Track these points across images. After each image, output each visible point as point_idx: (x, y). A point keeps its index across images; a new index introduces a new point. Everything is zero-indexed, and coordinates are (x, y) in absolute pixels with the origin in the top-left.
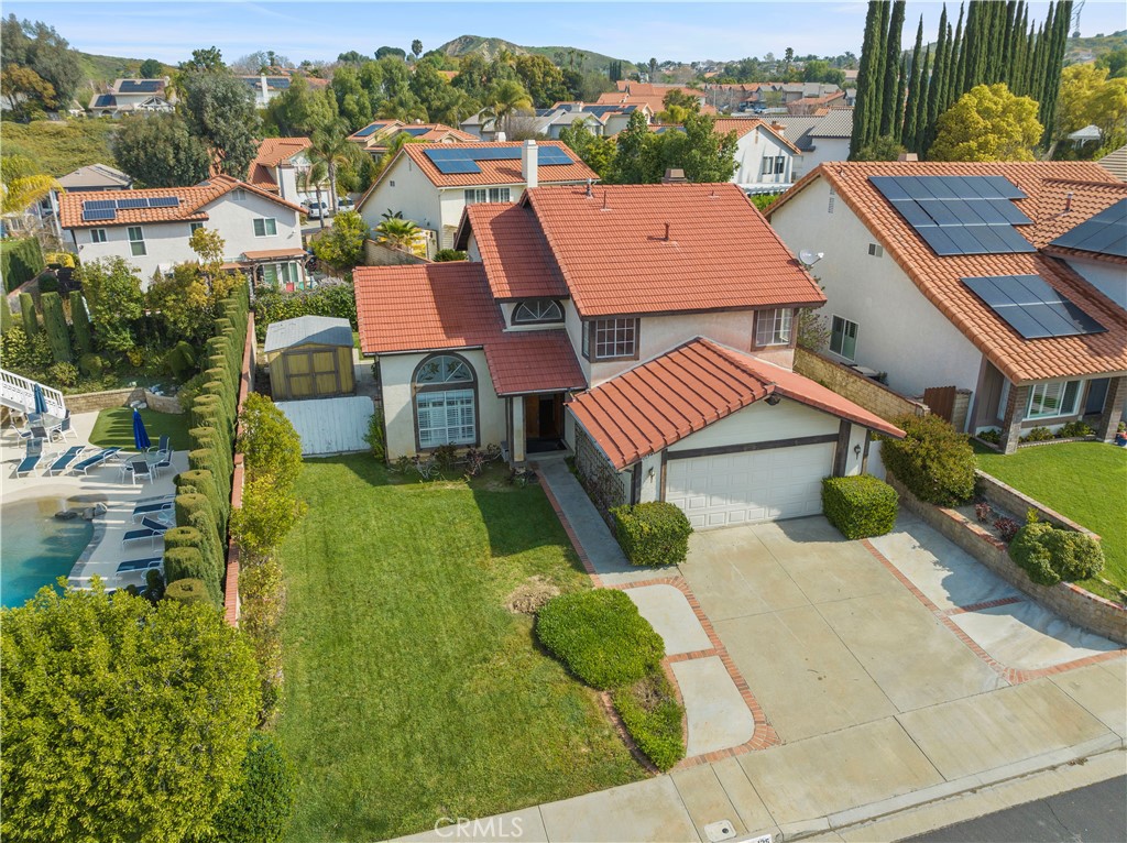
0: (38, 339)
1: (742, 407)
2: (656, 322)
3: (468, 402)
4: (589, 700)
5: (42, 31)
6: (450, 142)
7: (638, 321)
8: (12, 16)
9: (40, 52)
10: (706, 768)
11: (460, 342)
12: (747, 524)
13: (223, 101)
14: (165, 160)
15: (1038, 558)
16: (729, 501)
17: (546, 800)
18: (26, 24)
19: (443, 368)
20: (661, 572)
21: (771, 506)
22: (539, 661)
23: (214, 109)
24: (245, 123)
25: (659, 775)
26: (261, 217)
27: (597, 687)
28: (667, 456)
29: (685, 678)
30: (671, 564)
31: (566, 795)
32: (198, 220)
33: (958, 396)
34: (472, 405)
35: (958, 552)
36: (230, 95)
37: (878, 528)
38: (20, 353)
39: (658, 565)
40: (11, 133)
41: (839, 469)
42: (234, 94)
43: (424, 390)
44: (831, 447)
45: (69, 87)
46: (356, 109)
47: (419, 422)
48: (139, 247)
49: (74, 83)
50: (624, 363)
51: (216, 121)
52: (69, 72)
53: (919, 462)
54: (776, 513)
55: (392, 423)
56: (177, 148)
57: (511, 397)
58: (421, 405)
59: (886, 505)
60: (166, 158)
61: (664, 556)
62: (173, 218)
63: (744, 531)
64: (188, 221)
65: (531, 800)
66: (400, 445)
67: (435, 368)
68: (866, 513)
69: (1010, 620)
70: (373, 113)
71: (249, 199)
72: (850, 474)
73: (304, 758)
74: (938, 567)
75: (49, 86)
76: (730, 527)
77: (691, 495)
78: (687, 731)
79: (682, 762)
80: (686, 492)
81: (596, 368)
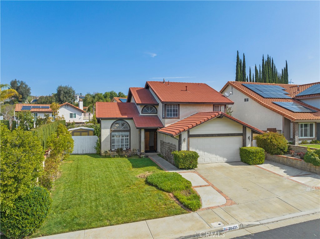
4: (165, 195)
5: (22, 83)
7: (179, 105)
9: (20, 88)
10: (210, 210)
11: (126, 117)
13: (66, 93)
16: (210, 154)
18: (18, 81)
19: (120, 125)
20: (189, 171)
21: (224, 157)
22: (147, 187)
25: (192, 212)
27: (168, 192)
28: (190, 136)
32: (54, 112)
33: (277, 131)
37: (259, 161)
39: (189, 168)
41: (244, 144)
43: (114, 131)
44: (241, 138)
47: (112, 142)
49: (27, 95)
50: (175, 120)
51: (64, 98)
53: (269, 141)
54: (225, 160)
55: (103, 141)
57: (141, 128)
58: (113, 137)
62: (47, 111)
63: (215, 164)
64: (51, 112)
65: (143, 218)
66: (105, 148)
71: (69, 107)
72: (248, 146)
74: (281, 169)
75: (21, 95)
76: (211, 163)
77: (198, 151)
78: (201, 202)
79: (200, 209)
80: (196, 149)
81: (166, 120)
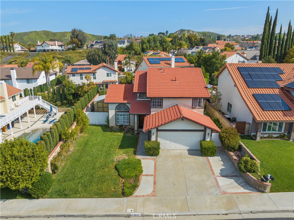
0: (55, 96)
1: (174, 120)
2: (167, 100)
3: (128, 115)
4: (119, 180)
5: (80, 31)
6: (164, 56)
7: (162, 99)
8: (75, 28)
9: (79, 35)
10: (136, 198)
11: (126, 102)
12: (180, 150)
13: (110, 46)
14: (96, 59)
15: (241, 165)
16: (175, 143)
17: (100, 197)
18: (77, 30)
19: (122, 107)
20: (152, 157)
21: (187, 146)
22: (114, 170)
23: (108, 48)
24: (115, 51)
25: (125, 197)
26: (108, 72)
27: (122, 178)
28: (158, 130)
29: (143, 179)
30: (155, 156)
31: (104, 197)
32: (94, 73)
33: (246, 124)
34: (129, 116)
35: (230, 163)
36: (111, 45)
37: (211, 154)
38: (51, 99)
39: (152, 155)
40: (71, 52)
41: (204, 139)
42: (112, 45)
43: (118, 112)
44: (203, 133)
45: (84, 43)
46: (146, 48)
47: (117, 119)
48: (82, 78)
49: (85, 42)
50: (159, 109)
51: (108, 51)
52: (84, 39)
53: (224, 139)
54: (188, 148)
55: (110, 119)
56: (99, 56)
57: (134, 115)
58: (117, 115)
59: (213, 149)
60: (97, 59)
61: (153, 153)
62: (89, 72)
63: (179, 151)
64: (92, 73)
65: (97, 197)
66: (112, 124)
67: (120, 107)
68: (207, 150)
69: (233, 180)
70: (150, 49)
71: (106, 68)
72: (207, 140)
73: (59, 181)
74: (222, 166)
75: (80, 42)
76: (175, 150)
77: (165, 141)
78: (137, 190)
79: (132, 196)
80: (164, 139)
81: (152, 109)
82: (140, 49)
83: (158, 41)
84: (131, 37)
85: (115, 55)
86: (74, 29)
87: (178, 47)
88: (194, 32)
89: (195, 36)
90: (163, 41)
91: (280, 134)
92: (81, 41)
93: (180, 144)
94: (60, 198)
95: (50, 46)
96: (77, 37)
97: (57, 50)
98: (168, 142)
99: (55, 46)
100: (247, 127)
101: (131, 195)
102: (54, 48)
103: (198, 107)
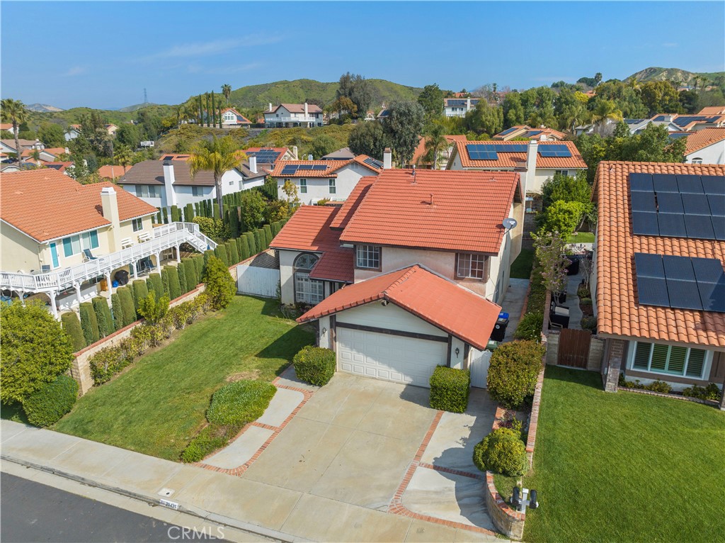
1: (365, 303)
2: (391, 251)
4: (199, 424)
5: (359, 79)
7: (381, 248)
8: (348, 73)
9: (355, 90)
10: (201, 470)
11: (315, 248)
12: (389, 381)
13: (402, 115)
14: (369, 146)
16: (378, 363)
18: (352, 77)
19: (308, 261)
20: (310, 387)
21: (406, 374)
22: (205, 401)
24: (415, 127)
25: (181, 463)
27: (207, 421)
28: (334, 324)
29: (248, 433)
30: (315, 385)
31: (144, 452)
32: (333, 177)
33: (592, 340)
36: (407, 111)
37: (451, 406)
38: (220, 231)
39: (310, 383)
40: (334, 130)
42: (409, 111)
43: (299, 271)
44: (445, 345)
45: (365, 107)
46: (514, 118)
47: (296, 288)
48: (304, 189)
49: (368, 104)
50: (373, 272)
51: (398, 126)
52: (366, 99)
55: (284, 285)
56: (376, 139)
57: (324, 281)
58: (298, 279)
61: (312, 378)
63: (380, 384)
64: (328, 178)
65: (133, 448)
66: (287, 297)
67: (304, 260)
70: (525, 120)
71: (359, 168)
72: (455, 367)
74: (461, 441)
75: (356, 106)
76: (380, 379)
77: (354, 352)
78: (215, 453)
79: (196, 463)
80: (352, 349)
81: (357, 272)
82: (498, 121)
83: (549, 100)
84: (494, 91)
85: (414, 137)
86: (346, 74)
87: (595, 118)
88: (688, 73)
89: (666, 87)
90: (563, 100)
91: (696, 385)
92: (358, 104)
93: (390, 366)
94: (73, 435)
95: (292, 115)
96: (350, 94)
97: (306, 123)
98: (361, 356)
99: (303, 115)
100: (594, 348)
101: (194, 460)
102: (300, 118)
103: (470, 277)
